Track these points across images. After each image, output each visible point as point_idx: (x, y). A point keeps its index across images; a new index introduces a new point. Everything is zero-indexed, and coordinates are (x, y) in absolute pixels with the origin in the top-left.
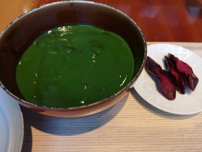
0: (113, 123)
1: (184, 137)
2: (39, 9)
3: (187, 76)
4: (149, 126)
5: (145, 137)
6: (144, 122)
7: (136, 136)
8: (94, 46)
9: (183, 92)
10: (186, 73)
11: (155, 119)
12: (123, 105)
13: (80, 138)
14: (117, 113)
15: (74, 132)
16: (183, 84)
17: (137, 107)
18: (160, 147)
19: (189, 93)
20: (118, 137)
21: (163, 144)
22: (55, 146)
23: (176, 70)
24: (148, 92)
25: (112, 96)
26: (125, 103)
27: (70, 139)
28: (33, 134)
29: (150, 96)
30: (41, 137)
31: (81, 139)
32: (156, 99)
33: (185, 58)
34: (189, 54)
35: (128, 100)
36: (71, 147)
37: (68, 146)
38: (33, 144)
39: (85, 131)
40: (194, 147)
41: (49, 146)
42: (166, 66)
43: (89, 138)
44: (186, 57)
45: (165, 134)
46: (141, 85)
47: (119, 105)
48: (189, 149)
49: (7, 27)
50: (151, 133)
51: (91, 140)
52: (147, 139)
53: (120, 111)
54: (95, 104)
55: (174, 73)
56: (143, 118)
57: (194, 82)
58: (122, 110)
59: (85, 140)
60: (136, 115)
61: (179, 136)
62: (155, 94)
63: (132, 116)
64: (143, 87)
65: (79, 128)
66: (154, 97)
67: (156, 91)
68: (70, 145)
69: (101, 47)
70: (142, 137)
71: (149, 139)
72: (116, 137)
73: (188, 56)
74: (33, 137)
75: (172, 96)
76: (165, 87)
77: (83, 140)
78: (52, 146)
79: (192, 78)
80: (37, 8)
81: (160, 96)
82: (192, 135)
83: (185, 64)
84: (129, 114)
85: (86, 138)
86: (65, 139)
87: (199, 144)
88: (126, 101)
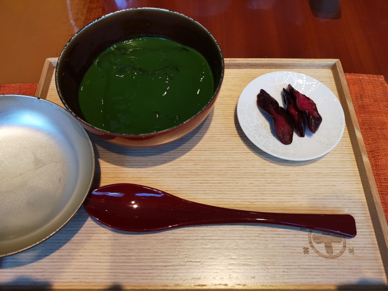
0: (189, 156)
1: (266, 172)
2: (100, 19)
3: (308, 115)
4: (229, 159)
5: (222, 170)
6: (224, 155)
7: (213, 169)
8: (168, 67)
9: (302, 135)
10: (307, 111)
11: (237, 153)
12: (202, 137)
13: (153, 170)
14: (194, 146)
15: (146, 165)
16: (302, 125)
17: (217, 140)
18: (238, 181)
19: (310, 135)
20: (193, 170)
21: (241, 178)
22: (126, 178)
23: (296, 108)
24: (260, 136)
25: (181, 124)
26: (204, 134)
27: (141, 171)
28: (101, 166)
29: (262, 140)
30: (110, 169)
31: (153, 172)
32: (269, 143)
33: (310, 90)
34: (316, 85)
35: (208, 131)
36: (142, 179)
37: (139, 178)
38: (102, 176)
39: (157, 164)
40: (275, 181)
41: (119, 178)
42: (284, 101)
43: (162, 170)
44: (312, 88)
45: (246, 167)
46: (252, 127)
47: (197, 137)
48: (268, 183)
49: (66, 46)
50: (230, 166)
51: (164, 172)
52: (224, 173)
53: (197, 143)
54: (164, 131)
55: (293, 111)
56: (223, 152)
57: (315, 123)
58: (200, 142)
59: (158, 173)
60: (216, 148)
61: (260, 170)
62: (268, 138)
63: (210, 149)
64: (254, 130)
65: (151, 160)
66: (267, 141)
67: (271, 134)
68: (142, 178)
69: (177, 69)
70: (220, 170)
71: (226, 173)
72: (191, 170)
73: (314, 88)
74: (101, 169)
75: (288, 140)
76: (281, 129)
77: (156, 173)
78: (122, 178)
79: (314, 117)
80: (98, 19)
81: (274, 140)
82: (276, 169)
83: (308, 99)
84: (209, 147)
85: (158, 170)
86: (137, 172)
87: (281, 178)
88: (206, 132)
